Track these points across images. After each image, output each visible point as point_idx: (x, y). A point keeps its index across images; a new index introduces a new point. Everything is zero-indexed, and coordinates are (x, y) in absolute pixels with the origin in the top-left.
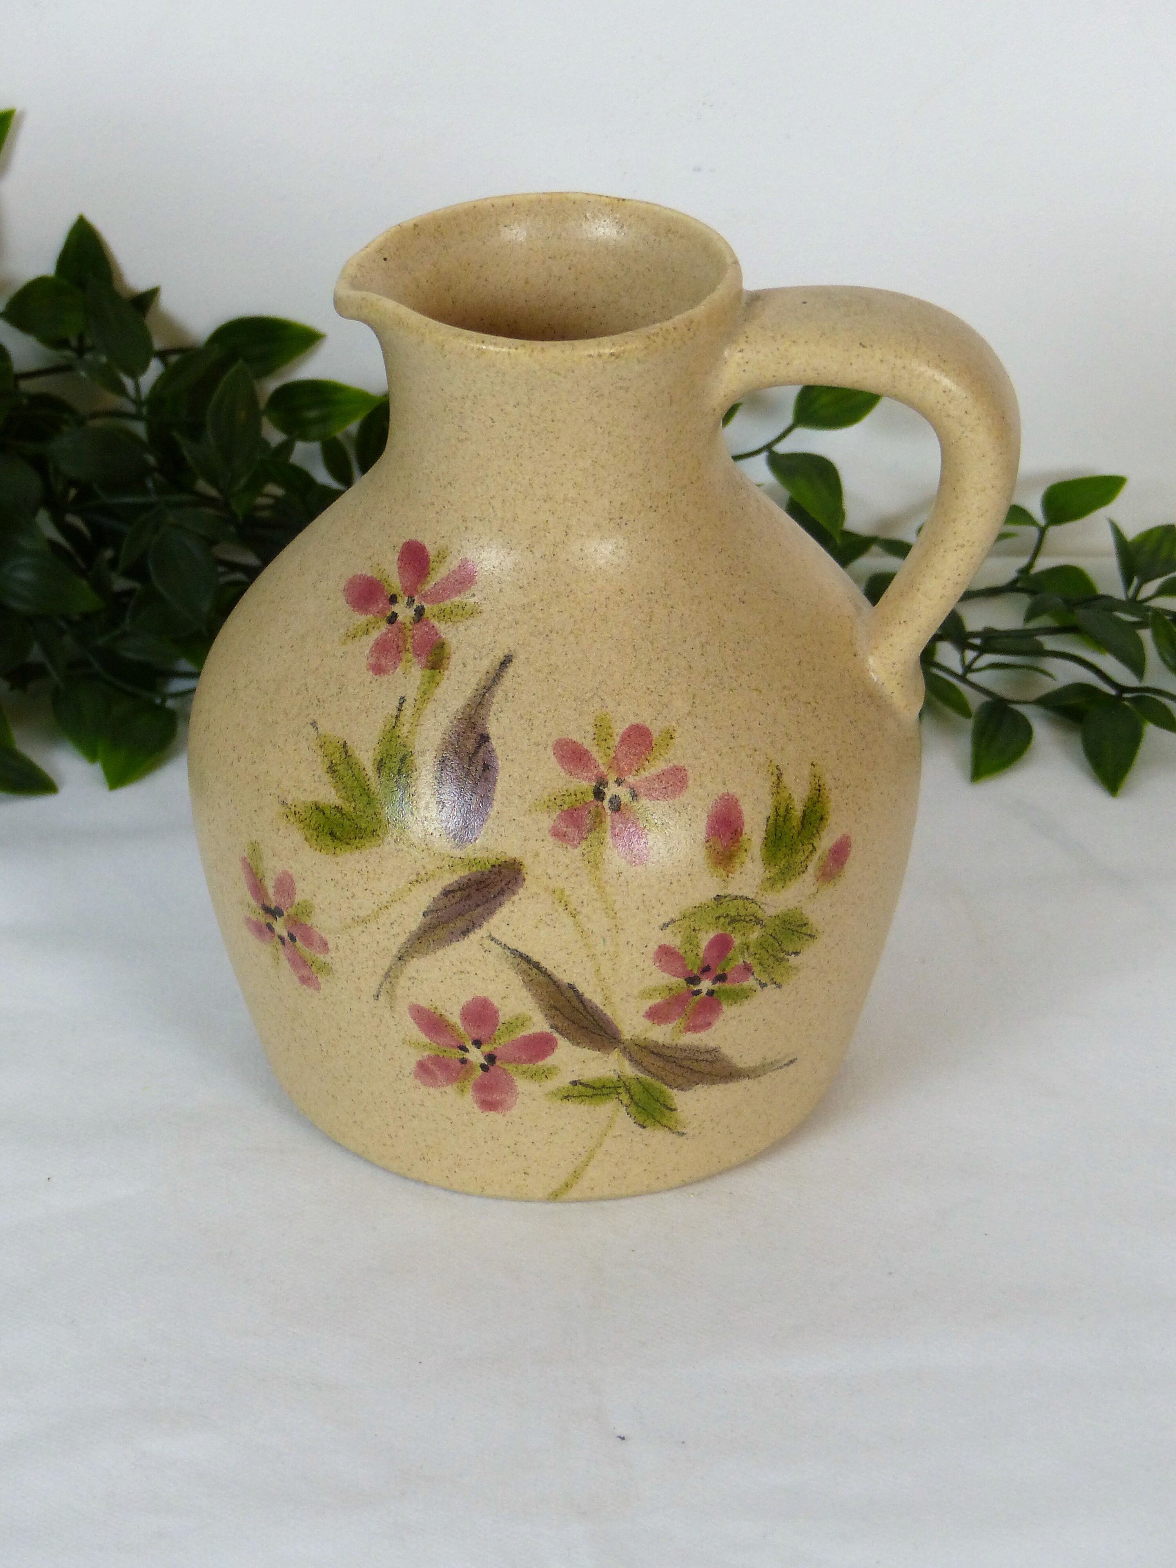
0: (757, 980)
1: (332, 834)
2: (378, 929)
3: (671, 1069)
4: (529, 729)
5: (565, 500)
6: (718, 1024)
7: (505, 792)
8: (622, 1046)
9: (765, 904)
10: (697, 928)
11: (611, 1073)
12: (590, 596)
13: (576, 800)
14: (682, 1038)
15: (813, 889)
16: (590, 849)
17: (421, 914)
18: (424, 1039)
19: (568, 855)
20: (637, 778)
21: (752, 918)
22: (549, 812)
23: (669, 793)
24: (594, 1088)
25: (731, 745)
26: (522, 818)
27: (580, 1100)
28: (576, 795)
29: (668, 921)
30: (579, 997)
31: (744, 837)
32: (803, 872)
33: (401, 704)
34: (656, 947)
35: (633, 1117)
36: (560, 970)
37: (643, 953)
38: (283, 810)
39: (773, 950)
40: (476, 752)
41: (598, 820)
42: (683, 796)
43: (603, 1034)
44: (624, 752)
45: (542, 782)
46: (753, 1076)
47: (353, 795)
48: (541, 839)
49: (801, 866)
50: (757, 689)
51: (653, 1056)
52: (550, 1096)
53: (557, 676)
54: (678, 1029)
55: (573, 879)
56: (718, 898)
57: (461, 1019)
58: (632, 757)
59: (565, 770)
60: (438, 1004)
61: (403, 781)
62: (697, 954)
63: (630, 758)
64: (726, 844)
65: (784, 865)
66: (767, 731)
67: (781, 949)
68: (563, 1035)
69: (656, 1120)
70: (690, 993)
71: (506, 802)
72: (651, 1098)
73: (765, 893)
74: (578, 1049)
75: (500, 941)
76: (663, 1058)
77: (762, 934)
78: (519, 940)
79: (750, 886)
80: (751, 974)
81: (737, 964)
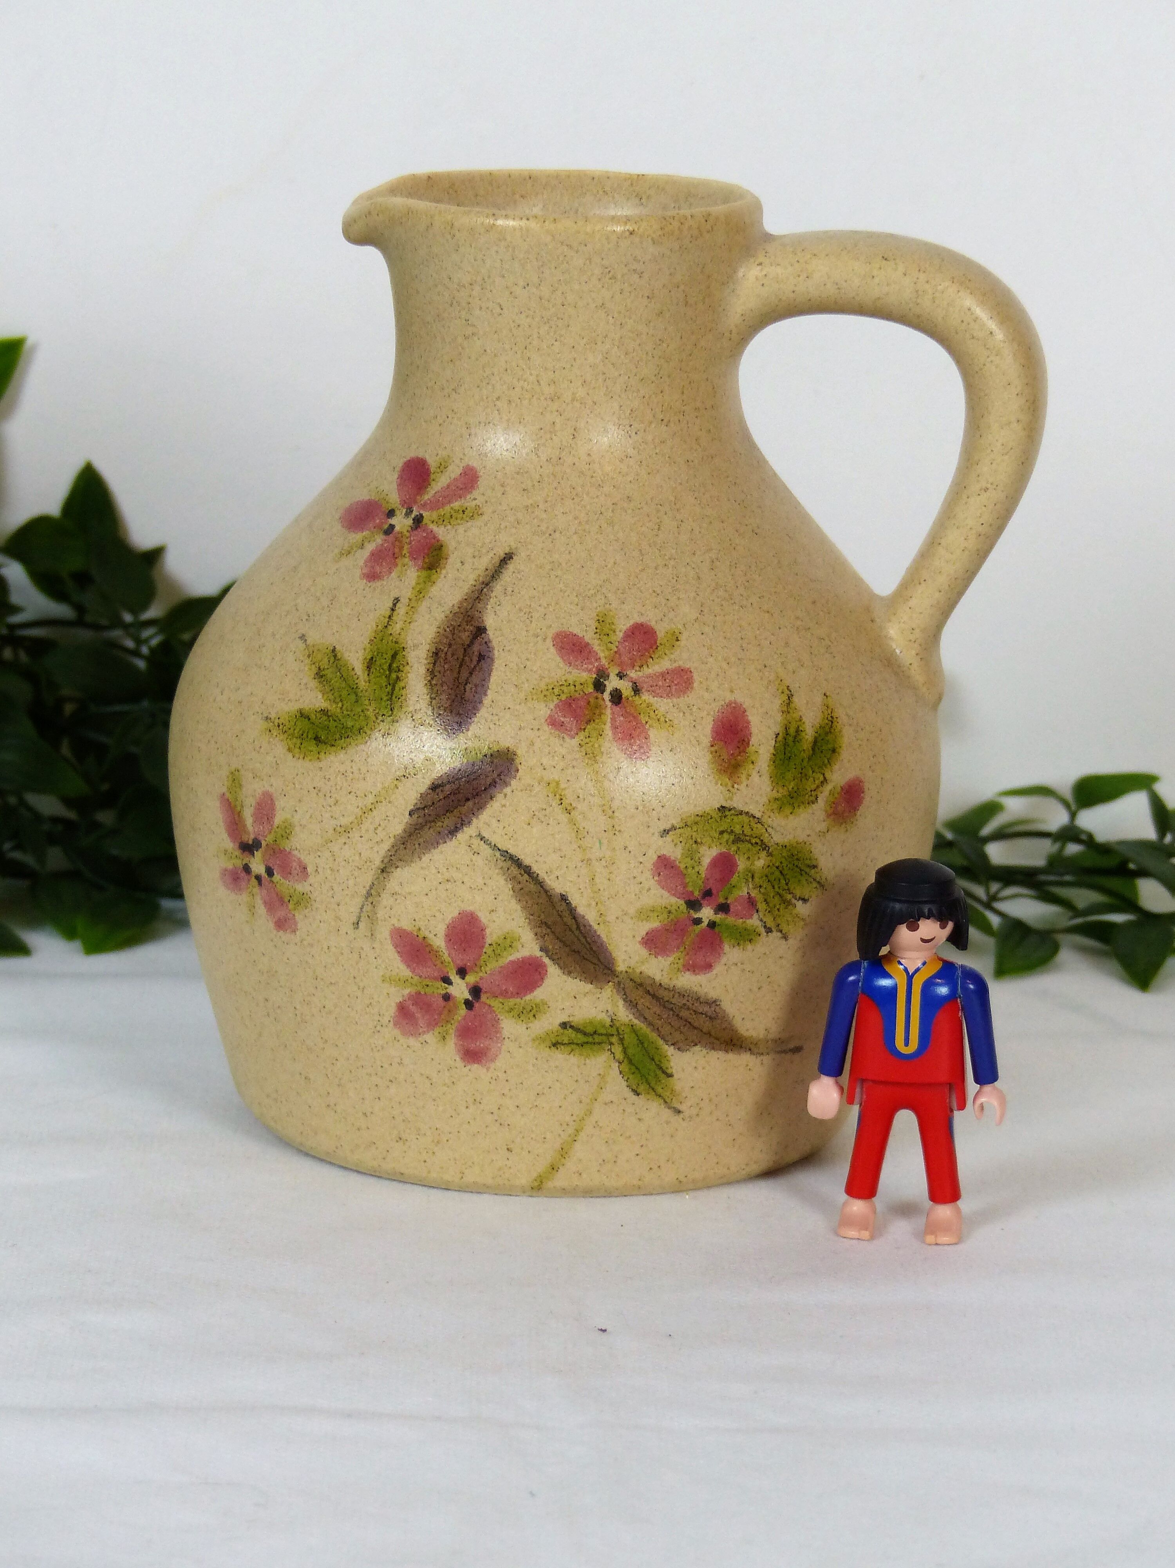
0: (761, 920)
1: (317, 739)
2: (361, 837)
3: (668, 1018)
4: (528, 621)
5: (573, 400)
6: (718, 969)
7: (500, 681)
8: (616, 980)
9: (772, 828)
10: (699, 840)
11: (604, 1014)
12: (596, 500)
13: (575, 691)
14: (681, 979)
15: (823, 826)
16: (588, 740)
17: (407, 813)
18: (405, 972)
19: (565, 745)
20: (640, 674)
21: (758, 841)
22: (546, 701)
23: (673, 690)
24: (585, 1034)
25: (740, 656)
26: (518, 707)
27: (569, 1048)
28: (575, 686)
29: (668, 827)
30: (572, 911)
31: (751, 749)
32: (813, 803)
33: (395, 605)
34: (655, 857)
35: (626, 1078)
36: (553, 877)
37: (641, 863)
38: (265, 725)
39: (779, 888)
40: (472, 643)
41: (597, 712)
42: (688, 697)
43: (596, 961)
44: (627, 648)
45: (539, 672)
46: (756, 1051)
47: (340, 696)
48: (537, 727)
49: (811, 795)
50: (768, 612)
51: (649, 997)
52: (537, 1043)
53: (559, 573)
54: (676, 966)
55: (570, 771)
56: (722, 809)
57: (445, 942)
58: (635, 653)
59: (564, 661)
60: (421, 924)
61: (394, 676)
62: (698, 872)
63: (633, 654)
64: (732, 752)
65: (793, 788)
66: (778, 652)
67: (788, 889)
68: (553, 960)
69: (650, 1086)
70: (689, 919)
71: (501, 691)
72: (646, 1054)
73: (772, 815)
74: (569, 980)
75: (490, 840)
76: (660, 1002)
77: (768, 863)
78: (510, 839)
79: (757, 802)
80: (755, 911)
81: (741, 894)
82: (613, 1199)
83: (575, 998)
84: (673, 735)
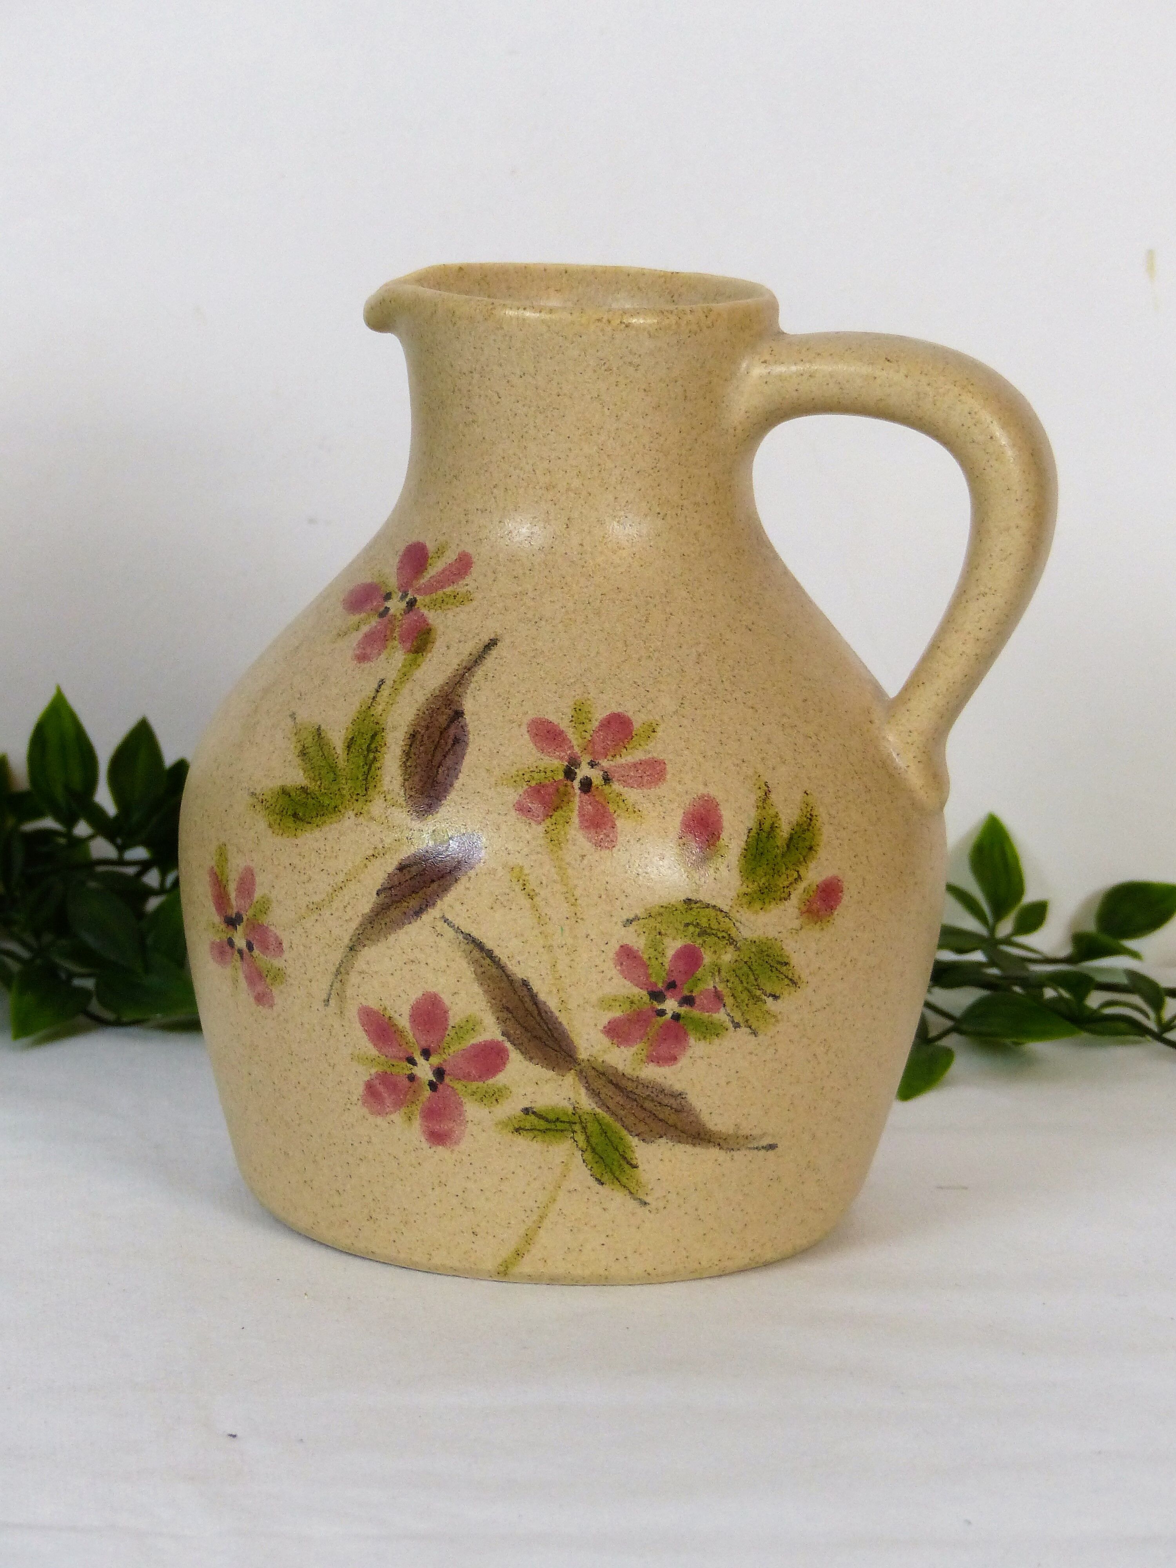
0: (728, 1015)
1: (295, 815)
2: (332, 914)
3: (631, 1108)
4: (505, 707)
5: (568, 490)
6: (684, 1061)
7: (472, 765)
8: (578, 1068)
9: (741, 923)
10: (663, 932)
11: (566, 1102)
12: (585, 590)
13: (545, 778)
14: (644, 1070)
15: (796, 924)
16: (554, 827)
17: (375, 893)
18: (373, 1052)
19: (531, 831)
20: (612, 763)
21: (724, 934)
22: (515, 786)
23: (645, 781)
24: (547, 1120)
25: (717, 750)
26: (487, 791)
27: (531, 1134)
28: (545, 772)
29: (631, 916)
30: (534, 997)
31: (721, 842)
32: (785, 899)
33: (380, 686)
34: (617, 947)
35: (589, 1167)
36: (514, 962)
37: (603, 951)
38: (251, 800)
39: (748, 983)
40: (448, 726)
41: (565, 799)
42: (659, 788)
43: (558, 1049)
44: (602, 737)
45: (512, 757)
46: (725, 1146)
47: (320, 774)
48: (504, 812)
49: (784, 892)
50: (752, 708)
51: (611, 1086)
52: (500, 1126)
53: (541, 660)
54: (640, 1056)
55: (534, 857)
56: (688, 901)
57: (410, 1022)
58: (609, 743)
59: (537, 747)
60: (387, 1003)
61: (371, 756)
62: (662, 964)
64: (701, 845)
65: (764, 884)
66: (759, 748)
67: (758, 985)
68: (514, 1045)
69: (615, 1177)
70: (653, 1011)
71: (472, 775)
72: (609, 1144)
73: (740, 909)
74: (531, 1066)
75: (453, 922)
76: (623, 1092)
77: (735, 957)
78: (473, 922)
79: (725, 896)
80: (722, 1005)
81: (706, 987)
83: (537, 1083)
84: (641, 825)
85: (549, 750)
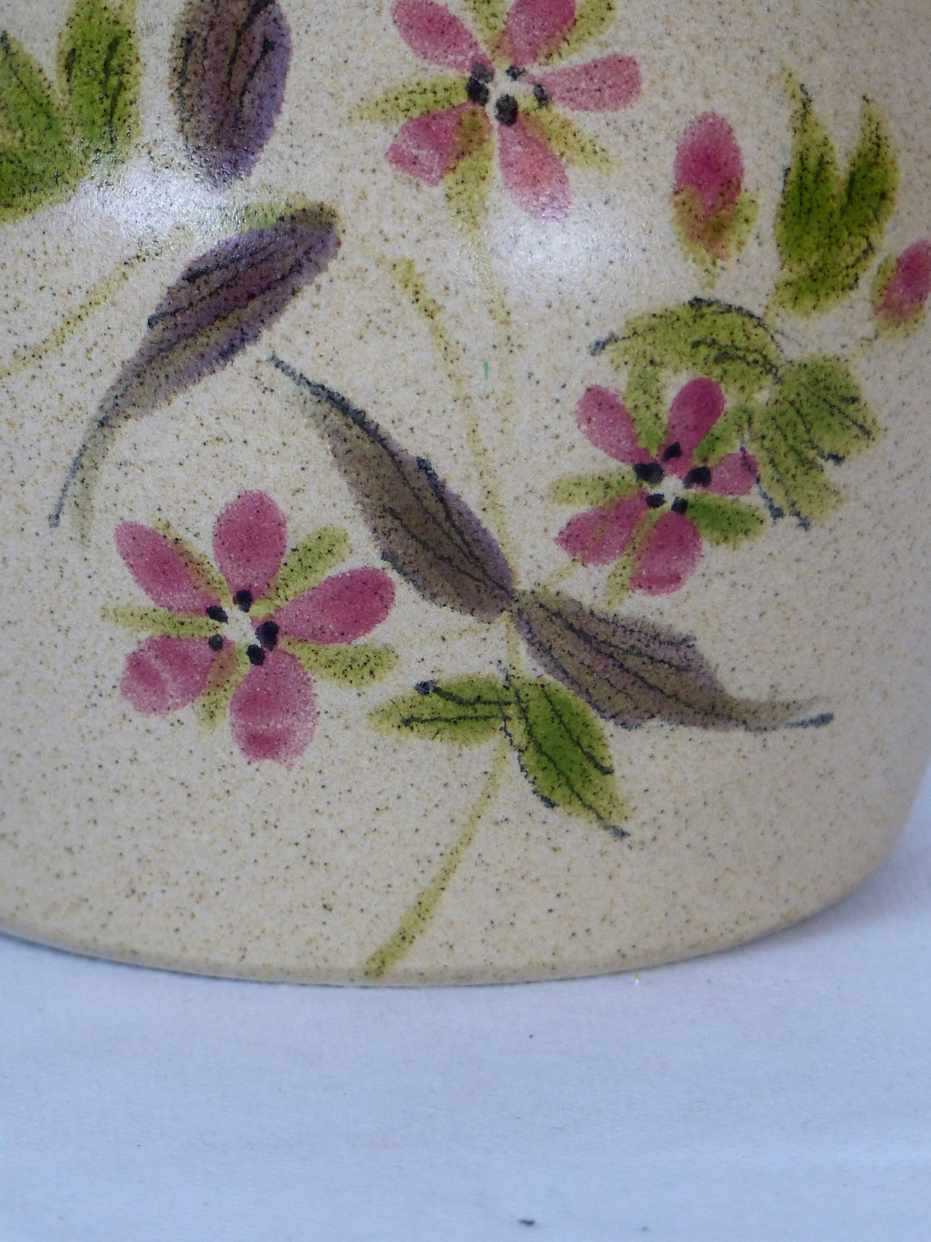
0: (765, 496)
2: (63, 365)
3: (605, 671)
6: (691, 583)
7: (303, 88)
8: (515, 607)
9: (783, 334)
10: (658, 359)
11: (493, 667)
13: (436, 102)
14: (627, 602)
15: (869, 328)
16: (460, 188)
17: (144, 322)
18: (143, 601)
19: (420, 197)
20: (548, 69)
21: (757, 356)
22: (384, 120)
23: (607, 96)
24: (460, 702)
25: (717, 34)
26: (336, 132)
27: (433, 729)
28: (435, 93)
29: (604, 336)
30: (438, 488)
31: (744, 197)
32: (851, 288)
34: (582, 391)
35: (531, 778)
36: (404, 429)
37: (558, 401)
39: (795, 438)
40: (250, 21)
41: (476, 138)
42: (632, 107)
43: (478, 574)
44: (524, 24)
45: (372, 69)
46: (754, 724)
47: (19, 118)
48: (371, 167)
49: (847, 275)
51: (570, 634)
52: (377, 718)
54: (619, 579)
55: (430, 243)
56: (697, 303)
57: (215, 546)
58: (537, 33)
59: (414, 49)
60: (171, 516)
61: (114, 81)
62: (657, 415)
63: (535, 36)
64: (710, 203)
65: (816, 264)
66: (782, 25)
67: (811, 441)
68: (404, 575)
69: (573, 791)
70: (642, 498)
71: (306, 104)
72: (566, 735)
73: (781, 311)
74: (434, 609)
75: (292, 366)
76: (591, 643)
77: (776, 396)
78: (328, 364)
79: (756, 290)
80: (755, 480)
81: (730, 451)
82: (507, 989)
83: (444, 639)
84: (608, 175)
85: (436, 53)
